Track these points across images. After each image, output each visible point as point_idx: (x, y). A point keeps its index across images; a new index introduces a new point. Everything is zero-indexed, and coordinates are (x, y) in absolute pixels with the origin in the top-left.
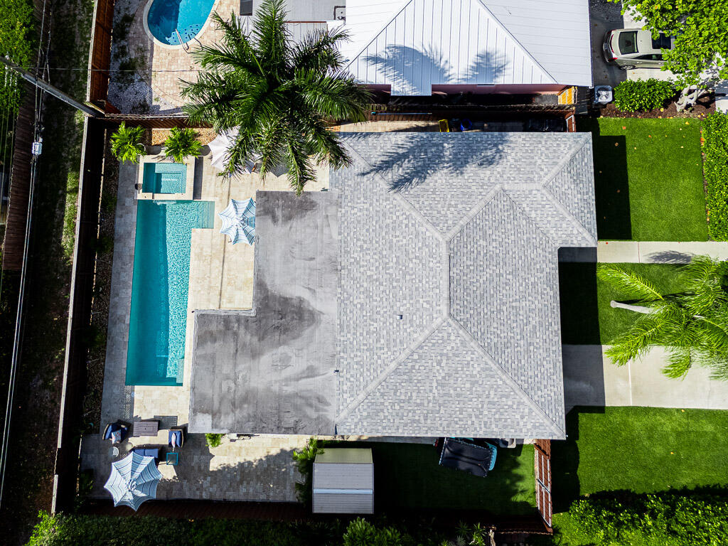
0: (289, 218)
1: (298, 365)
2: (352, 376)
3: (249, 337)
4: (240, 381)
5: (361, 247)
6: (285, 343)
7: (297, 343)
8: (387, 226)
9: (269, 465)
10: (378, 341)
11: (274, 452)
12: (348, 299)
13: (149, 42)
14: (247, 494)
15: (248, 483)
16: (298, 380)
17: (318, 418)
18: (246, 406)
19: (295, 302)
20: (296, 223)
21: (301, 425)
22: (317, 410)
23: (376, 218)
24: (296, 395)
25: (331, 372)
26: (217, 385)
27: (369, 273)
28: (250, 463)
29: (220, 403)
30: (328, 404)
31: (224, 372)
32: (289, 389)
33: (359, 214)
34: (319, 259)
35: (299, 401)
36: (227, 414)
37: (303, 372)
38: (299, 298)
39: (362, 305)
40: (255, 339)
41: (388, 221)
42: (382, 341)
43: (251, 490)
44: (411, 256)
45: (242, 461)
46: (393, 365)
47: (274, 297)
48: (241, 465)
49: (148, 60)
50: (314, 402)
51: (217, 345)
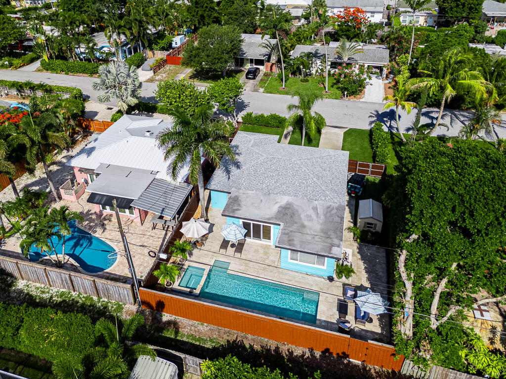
0: (239, 205)
1: (311, 212)
2: (318, 195)
3: (294, 227)
4: (315, 234)
5: (261, 184)
6: (299, 216)
7: (300, 211)
8: (254, 173)
9: (367, 260)
10: (303, 183)
11: (359, 256)
12: (283, 192)
13: (105, 274)
14: (383, 272)
15: (377, 271)
16: (318, 214)
17: (337, 209)
18: (329, 233)
19: (280, 209)
20: (242, 204)
21: (340, 216)
22: (333, 209)
23: (250, 177)
24: (325, 215)
25: (316, 202)
26: (317, 243)
27: (273, 182)
28: (365, 268)
29: (326, 243)
30: (331, 205)
31: (310, 239)
32: (322, 217)
33: (246, 182)
34: (262, 198)
35: (328, 215)
36: (332, 241)
37: (315, 211)
38: (279, 207)
39: (287, 187)
40: (296, 225)
41: (253, 173)
42: (304, 182)
43: (381, 270)
44: (270, 167)
45: (364, 271)
46: (315, 179)
47: (275, 215)
48: (366, 272)
49: (115, 276)
50: (329, 209)
51: (295, 239)
